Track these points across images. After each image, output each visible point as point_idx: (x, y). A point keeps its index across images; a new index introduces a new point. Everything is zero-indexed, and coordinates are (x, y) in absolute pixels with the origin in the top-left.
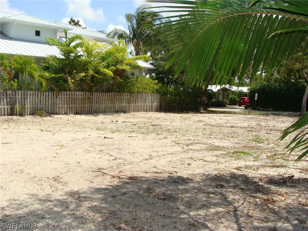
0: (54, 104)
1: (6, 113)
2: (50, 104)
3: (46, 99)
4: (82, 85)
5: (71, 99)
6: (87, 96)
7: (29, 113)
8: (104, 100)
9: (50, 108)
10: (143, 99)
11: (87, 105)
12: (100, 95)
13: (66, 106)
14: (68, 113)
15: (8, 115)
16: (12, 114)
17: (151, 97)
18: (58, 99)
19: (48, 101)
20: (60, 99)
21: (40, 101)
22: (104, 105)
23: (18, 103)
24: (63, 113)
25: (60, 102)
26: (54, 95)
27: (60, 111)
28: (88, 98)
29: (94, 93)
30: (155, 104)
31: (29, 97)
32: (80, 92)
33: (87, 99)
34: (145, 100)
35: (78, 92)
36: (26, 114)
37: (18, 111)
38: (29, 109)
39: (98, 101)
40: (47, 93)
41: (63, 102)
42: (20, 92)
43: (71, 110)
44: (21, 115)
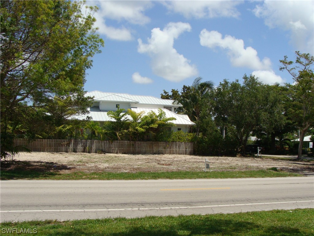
0: (110, 147)
1: (81, 151)
2: (107, 147)
3: (105, 145)
4: (127, 137)
5: (120, 145)
6: (132, 143)
7: (94, 152)
8: (144, 146)
9: (107, 149)
10: (177, 146)
11: (131, 149)
12: (141, 143)
13: (117, 149)
14: (118, 152)
15: (82, 152)
16: (84, 152)
17: (185, 145)
18: (112, 145)
19: (106, 145)
20: (114, 145)
21: (101, 145)
22: (144, 149)
23: (88, 146)
24: (115, 153)
25: (114, 146)
26: (110, 142)
27: (113, 152)
28: (132, 144)
29: (137, 142)
30: (189, 150)
31: (94, 143)
32: (127, 141)
33: (131, 146)
34: (179, 147)
35: (125, 141)
36: (93, 152)
37: (87, 150)
38: (94, 149)
39: (139, 146)
40: (106, 142)
41: (115, 147)
42: (89, 141)
43: (120, 151)
44: (89, 152)
